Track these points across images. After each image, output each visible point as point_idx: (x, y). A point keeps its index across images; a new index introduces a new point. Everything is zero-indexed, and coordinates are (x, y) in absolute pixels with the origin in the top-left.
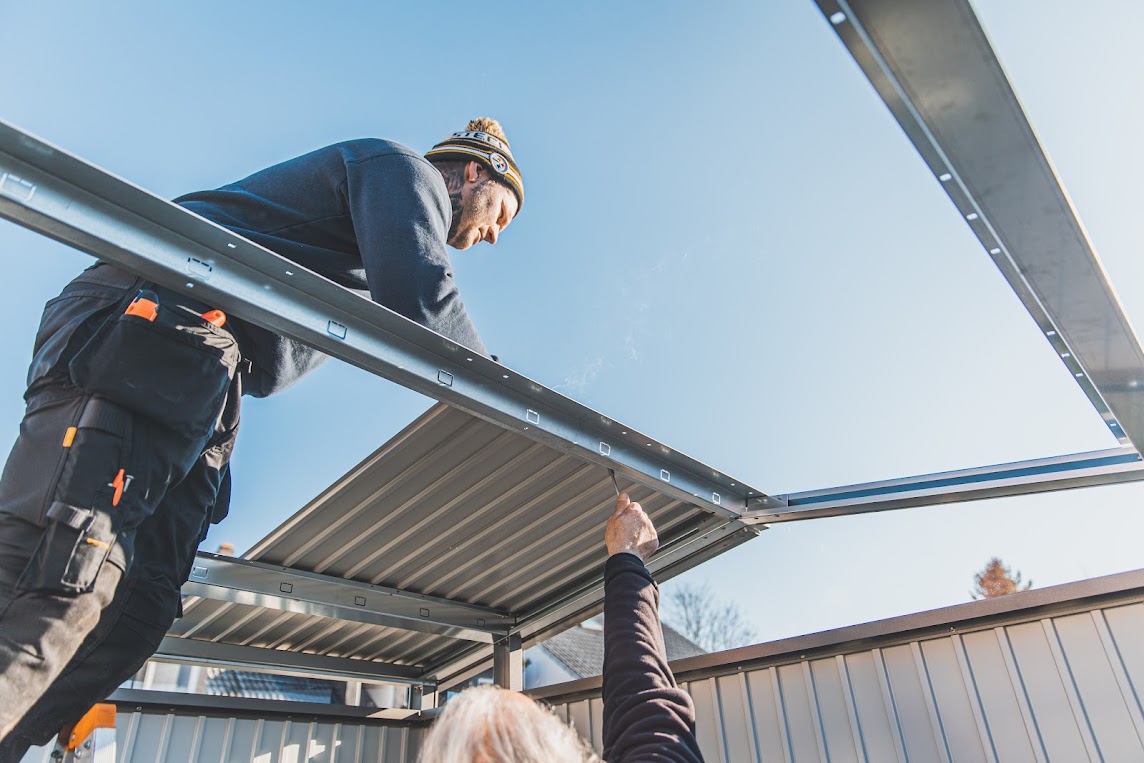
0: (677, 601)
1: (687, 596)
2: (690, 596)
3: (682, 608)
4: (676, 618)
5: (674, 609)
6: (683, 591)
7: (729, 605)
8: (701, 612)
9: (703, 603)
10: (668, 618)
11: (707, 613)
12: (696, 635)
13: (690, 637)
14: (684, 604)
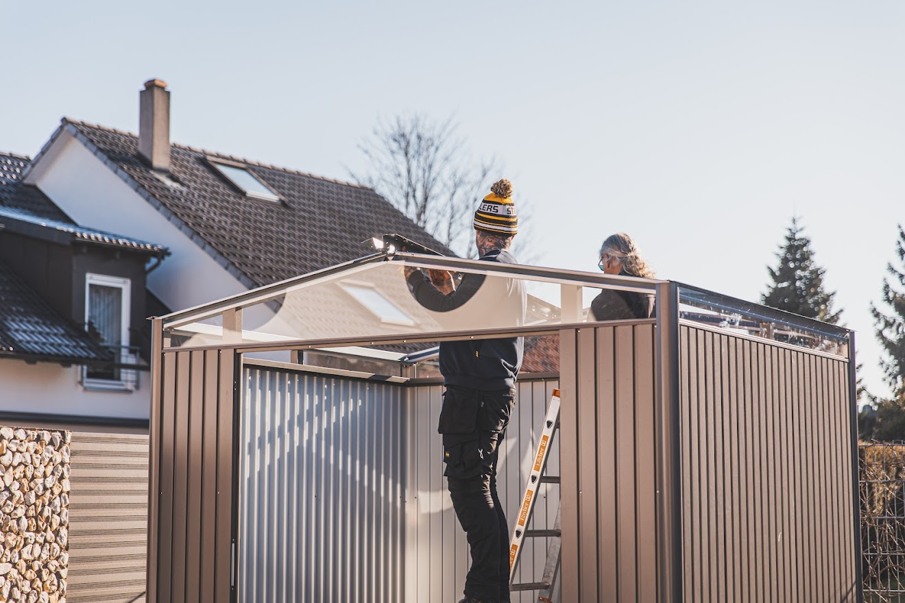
0: (394, 146)
1: (413, 139)
2: (419, 137)
3: (401, 157)
4: (389, 176)
5: (387, 160)
6: (407, 131)
7: (487, 163)
8: (436, 168)
9: (441, 152)
10: (375, 177)
11: (446, 174)
12: (423, 209)
13: (411, 213)
14: (406, 154)
